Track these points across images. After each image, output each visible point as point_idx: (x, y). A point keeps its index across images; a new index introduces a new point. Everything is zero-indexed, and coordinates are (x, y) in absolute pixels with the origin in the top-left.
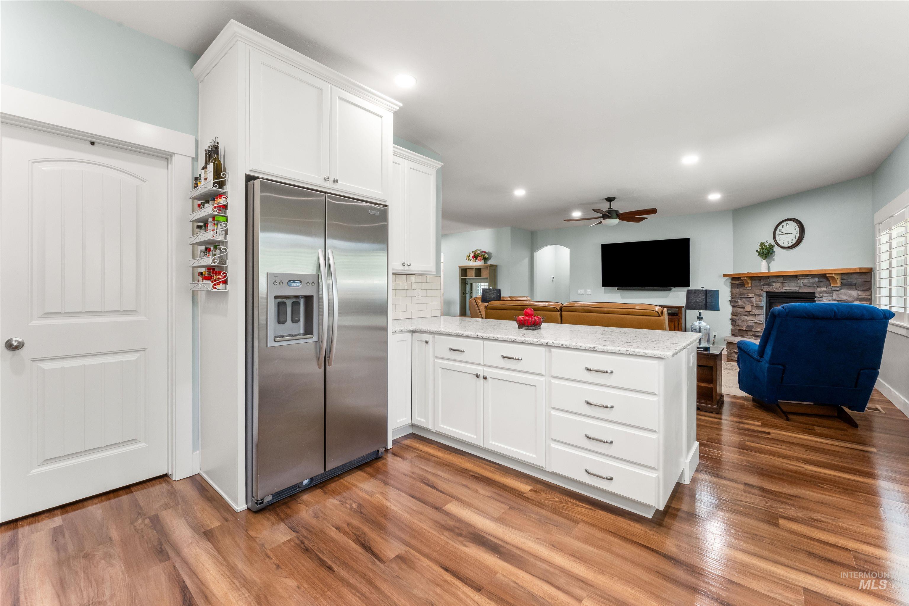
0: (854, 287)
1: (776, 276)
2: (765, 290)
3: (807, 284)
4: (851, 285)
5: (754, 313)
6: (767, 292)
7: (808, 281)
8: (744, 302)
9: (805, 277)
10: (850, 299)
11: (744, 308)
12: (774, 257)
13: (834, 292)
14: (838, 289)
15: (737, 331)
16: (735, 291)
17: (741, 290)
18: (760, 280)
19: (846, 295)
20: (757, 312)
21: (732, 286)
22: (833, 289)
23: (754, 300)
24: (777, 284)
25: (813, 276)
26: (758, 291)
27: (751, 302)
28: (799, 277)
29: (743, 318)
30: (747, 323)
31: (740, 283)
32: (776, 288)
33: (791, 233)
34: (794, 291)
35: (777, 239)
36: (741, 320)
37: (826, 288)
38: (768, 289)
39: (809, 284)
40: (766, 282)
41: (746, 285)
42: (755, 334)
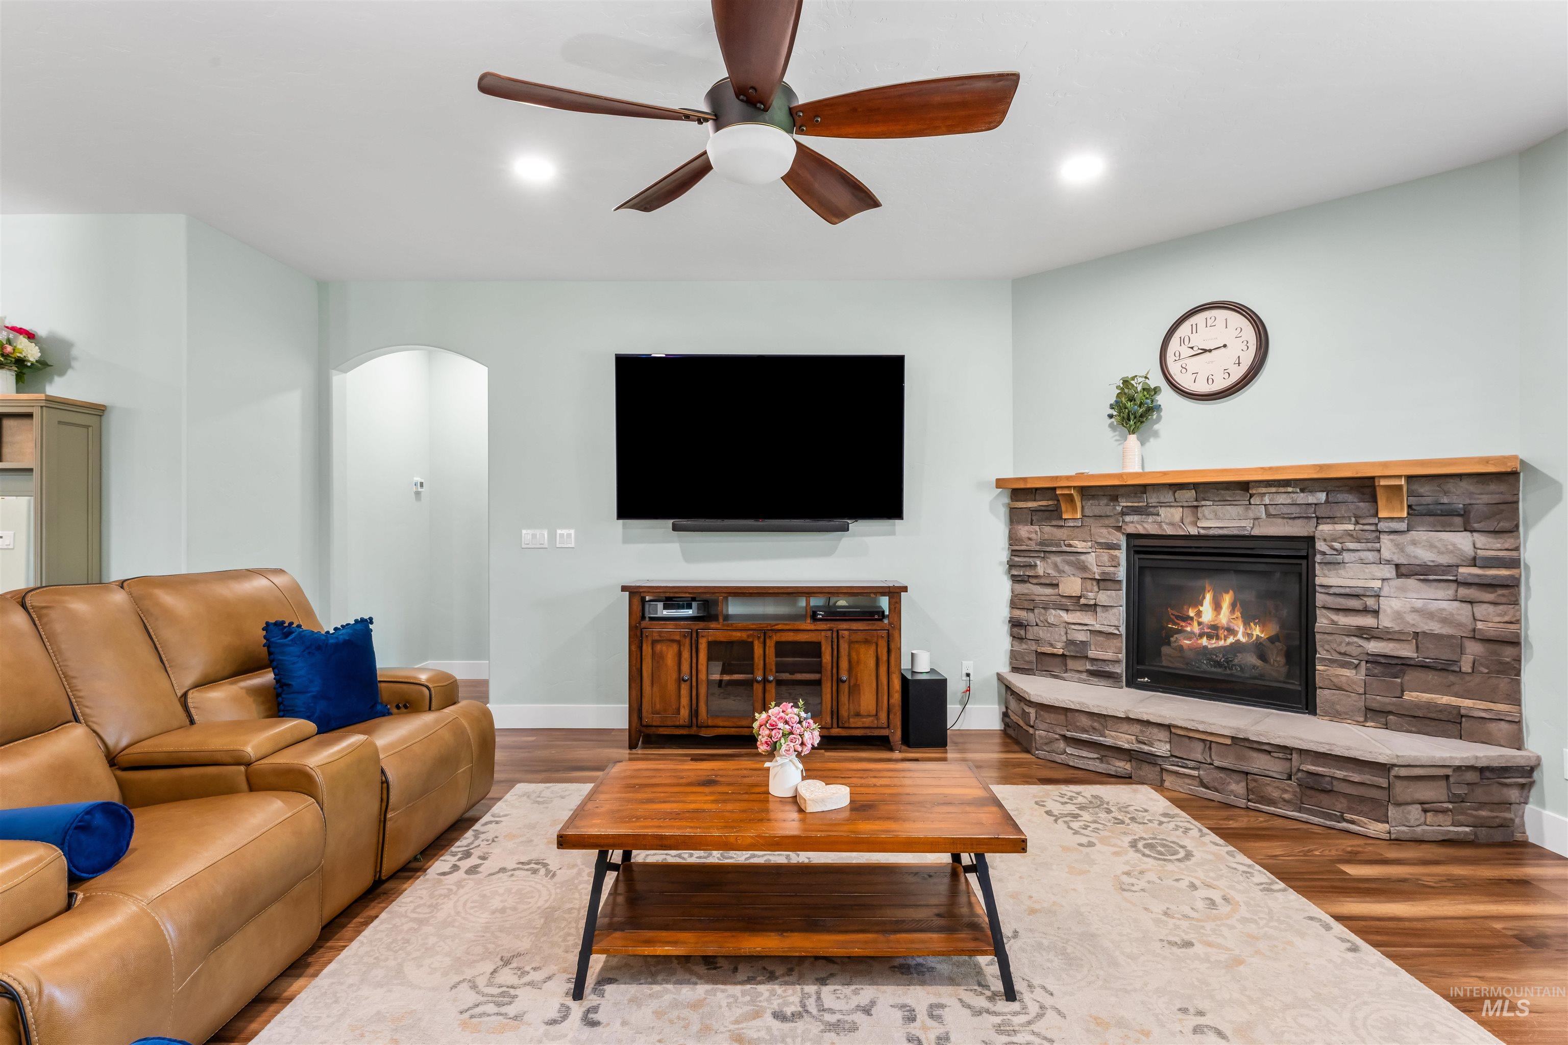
0: (1458, 520)
1: (1171, 485)
2: (1130, 529)
3: (1285, 510)
4: (1450, 513)
5: (1092, 602)
6: (1129, 536)
7: (1289, 501)
8: (1056, 566)
9: (1282, 490)
10: (1444, 560)
11: (1057, 585)
12: (1156, 427)
13: (1385, 538)
14: (1403, 526)
15: (1033, 658)
16: (1024, 531)
17: (1047, 529)
18: (1115, 499)
19: (1432, 546)
20: (1103, 597)
21: (1015, 517)
22: (1382, 526)
23: (1090, 560)
24: (1172, 510)
25: (1306, 485)
26: (1104, 531)
27: (1083, 568)
28: (1253, 487)
29: (1054, 616)
30: (1066, 633)
31: (1043, 508)
32: (1172, 524)
33: (1223, 349)
34: (1236, 532)
35: (1174, 368)
36: (1046, 624)
37: (1357, 523)
38: (1138, 525)
39: (1295, 511)
40: (1136, 504)
41: (1067, 511)
42: (1094, 668)
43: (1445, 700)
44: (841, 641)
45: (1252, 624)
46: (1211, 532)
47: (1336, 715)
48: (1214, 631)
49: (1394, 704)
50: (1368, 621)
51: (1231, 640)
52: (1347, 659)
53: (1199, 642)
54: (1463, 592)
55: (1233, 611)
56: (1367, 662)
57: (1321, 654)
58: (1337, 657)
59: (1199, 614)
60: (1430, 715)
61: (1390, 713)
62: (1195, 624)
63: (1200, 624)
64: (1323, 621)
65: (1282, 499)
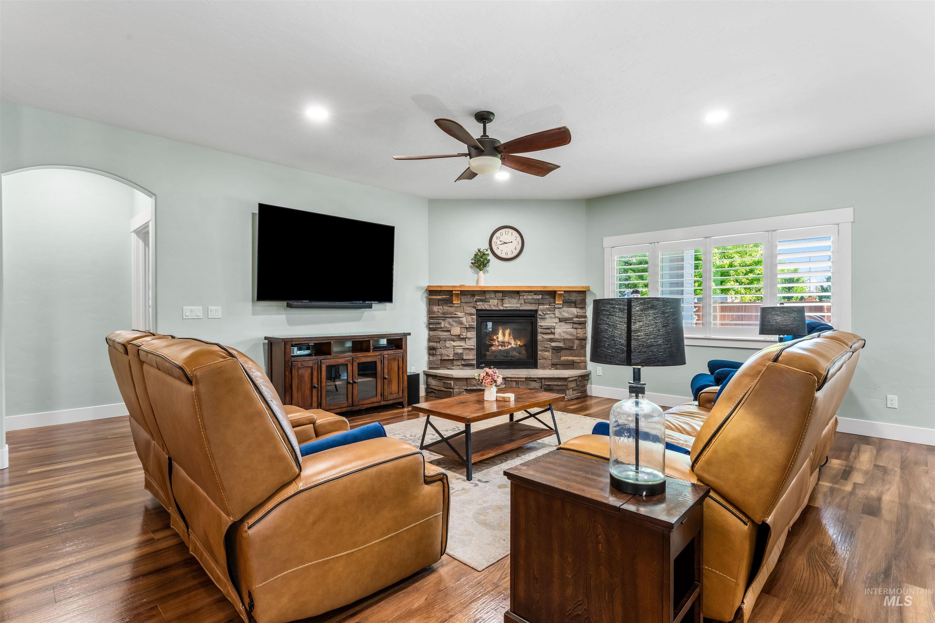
0: (573, 304)
1: (494, 291)
2: (479, 308)
3: (530, 301)
4: (572, 302)
5: (465, 337)
6: (478, 310)
7: (531, 298)
8: (449, 323)
9: (530, 294)
10: (570, 316)
11: (450, 331)
12: (487, 269)
13: (557, 310)
14: (561, 306)
15: (439, 362)
16: (435, 308)
17: (446, 308)
18: (473, 296)
19: (568, 312)
20: (469, 335)
21: (431, 303)
22: (556, 306)
23: (464, 320)
24: (494, 300)
25: (536, 293)
26: (469, 308)
27: (461, 323)
28: (521, 293)
29: (449, 344)
30: (454, 350)
31: (444, 299)
32: (494, 306)
33: (511, 243)
34: (515, 308)
35: (494, 248)
36: (445, 347)
37: (550, 305)
38: (481, 306)
39: (532, 301)
40: (481, 298)
41: (455, 300)
42: (465, 363)
43: (571, 358)
44: (385, 360)
45: (517, 340)
46: (508, 308)
47: (544, 368)
48: (503, 344)
49: (558, 361)
50: (551, 336)
51: (510, 346)
52: (547, 349)
53: (498, 348)
54: (575, 326)
55: (510, 336)
56: (552, 349)
57: (539, 348)
58: (544, 349)
59: (498, 338)
60: (568, 363)
61: (558, 364)
62: (496, 341)
63: (498, 341)
64: (540, 337)
65: (530, 297)
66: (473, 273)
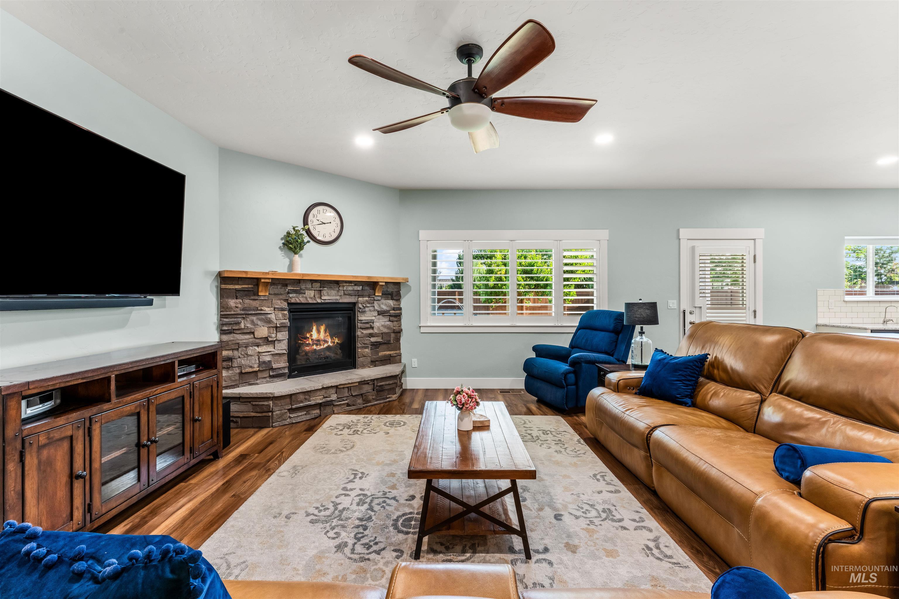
0: (390, 296)
1: (311, 280)
2: (293, 301)
3: (350, 293)
4: (389, 294)
5: (275, 339)
6: (290, 304)
7: (352, 289)
8: (252, 322)
9: (350, 284)
10: (388, 309)
11: (253, 333)
13: (375, 302)
14: (380, 298)
15: (237, 377)
16: (232, 303)
17: (247, 301)
18: (286, 285)
19: (386, 305)
20: (280, 336)
21: (223, 294)
22: (376, 298)
23: (273, 317)
24: (310, 292)
25: (356, 283)
26: (279, 302)
27: (269, 321)
28: (341, 283)
29: (251, 350)
30: (259, 358)
31: (246, 289)
32: (311, 298)
33: (329, 224)
34: (335, 301)
35: (310, 226)
36: (246, 356)
37: (369, 297)
38: (295, 298)
39: (352, 292)
40: (295, 289)
41: (262, 291)
42: (274, 373)
43: (388, 353)
44: (195, 391)
45: (334, 338)
46: (326, 301)
47: (363, 366)
48: (318, 342)
49: (378, 358)
50: (370, 331)
51: (326, 345)
52: (366, 345)
53: (313, 347)
54: (391, 318)
55: (326, 333)
56: (371, 345)
57: (358, 345)
58: (363, 345)
59: (311, 335)
60: (385, 359)
61: (377, 361)
62: (310, 340)
63: (312, 340)
64: (359, 333)
65: (350, 288)
66: (283, 256)
